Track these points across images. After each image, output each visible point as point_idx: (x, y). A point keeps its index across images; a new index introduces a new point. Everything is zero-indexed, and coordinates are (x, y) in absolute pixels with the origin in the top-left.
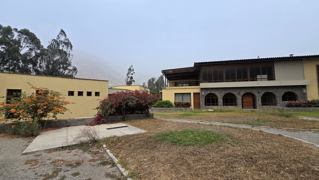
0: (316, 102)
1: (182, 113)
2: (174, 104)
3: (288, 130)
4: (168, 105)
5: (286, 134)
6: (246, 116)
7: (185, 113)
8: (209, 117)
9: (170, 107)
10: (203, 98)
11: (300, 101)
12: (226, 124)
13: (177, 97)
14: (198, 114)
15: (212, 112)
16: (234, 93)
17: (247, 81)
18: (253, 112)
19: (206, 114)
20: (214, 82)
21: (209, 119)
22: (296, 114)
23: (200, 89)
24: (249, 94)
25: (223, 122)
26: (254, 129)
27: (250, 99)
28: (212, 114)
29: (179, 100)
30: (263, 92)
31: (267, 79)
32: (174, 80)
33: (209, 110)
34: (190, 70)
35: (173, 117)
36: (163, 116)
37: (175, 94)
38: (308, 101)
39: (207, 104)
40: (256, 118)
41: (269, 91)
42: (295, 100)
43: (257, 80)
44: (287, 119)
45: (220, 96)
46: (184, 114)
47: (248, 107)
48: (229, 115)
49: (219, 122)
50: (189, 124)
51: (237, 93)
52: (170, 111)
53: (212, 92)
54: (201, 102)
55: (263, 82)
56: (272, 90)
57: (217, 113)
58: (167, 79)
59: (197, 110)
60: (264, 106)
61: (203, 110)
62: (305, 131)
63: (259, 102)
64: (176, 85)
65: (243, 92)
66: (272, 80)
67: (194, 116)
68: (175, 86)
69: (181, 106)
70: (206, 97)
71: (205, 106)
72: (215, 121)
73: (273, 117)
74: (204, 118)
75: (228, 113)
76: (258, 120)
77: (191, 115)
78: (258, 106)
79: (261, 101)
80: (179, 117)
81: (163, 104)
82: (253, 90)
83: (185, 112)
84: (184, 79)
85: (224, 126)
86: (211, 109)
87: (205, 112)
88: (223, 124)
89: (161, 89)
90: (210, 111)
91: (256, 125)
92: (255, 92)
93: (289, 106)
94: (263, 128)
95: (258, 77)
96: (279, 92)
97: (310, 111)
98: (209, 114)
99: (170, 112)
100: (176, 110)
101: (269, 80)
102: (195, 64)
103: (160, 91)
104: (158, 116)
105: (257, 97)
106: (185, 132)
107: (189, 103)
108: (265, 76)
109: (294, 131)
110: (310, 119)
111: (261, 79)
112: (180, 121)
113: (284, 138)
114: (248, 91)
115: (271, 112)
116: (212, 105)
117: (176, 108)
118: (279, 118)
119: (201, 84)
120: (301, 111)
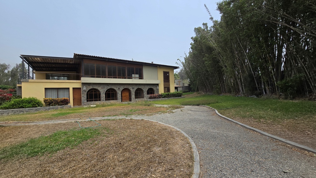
0: (163, 95)
1: (55, 113)
2: (43, 102)
3: (148, 115)
4: (34, 104)
5: (146, 118)
6: (123, 108)
7: (60, 112)
8: (89, 114)
9: (36, 107)
10: (85, 94)
11: (156, 94)
12: (106, 118)
13: (49, 93)
14: (78, 111)
15: (95, 107)
16: (115, 88)
17: (125, 78)
18: (129, 104)
19: (87, 110)
20: (96, 77)
21: (90, 115)
22: (153, 103)
23: (81, 84)
24: (126, 89)
25: (103, 116)
26: (127, 118)
27: (128, 94)
28: (94, 109)
29: (53, 96)
30: (136, 88)
31: (138, 78)
32: (45, 70)
33: (91, 106)
34: (69, 61)
35: (40, 119)
36: (21, 120)
37: (46, 89)
38: (159, 94)
39: (89, 100)
40: (130, 109)
41: (140, 87)
42: (153, 94)
43: (132, 79)
44: (148, 108)
45: (103, 91)
46: (59, 114)
47: (126, 100)
48: (110, 108)
49: (99, 116)
50: (64, 124)
51: (117, 88)
52: (37, 112)
53: (94, 88)
54: (82, 98)
55: (135, 80)
56: (141, 86)
57: (99, 108)
58: (31, 69)
59: (77, 107)
60: (136, 99)
61: (85, 107)
62: (156, 114)
63: (133, 96)
64: (48, 78)
65: (122, 88)
66: (141, 79)
67: (72, 114)
68: (46, 79)
69: (55, 104)
70: (88, 92)
71: (87, 101)
72: (95, 117)
73: (141, 107)
74: (84, 114)
75: (109, 107)
76: (131, 110)
77: (69, 113)
78: (132, 99)
79: (134, 95)
80: (50, 119)
81: (23, 103)
82: (129, 86)
83: (61, 110)
84: (60, 71)
85: (103, 120)
86: (93, 104)
87: (86, 108)
88: (103, 118)
89: (20, 82)
90: (93, 107)
91: (129, 115)
92: (130, 88)
93: (150, 98)
94: (133, 116)
95: (133, 75)
96: (145, 88)
97: (160, 101)
98: (91, 110)
99: (36, 114)
100: (46, 110)
101: (140, 79)
102: (76, 55)
103: (18, 85)
104: (12, 122)
105: (132, 92)
106: (55, 136)
107: (67, 100)
108: (137, 76)
109: (151, 115)
110: (159, 106)
111: (135, 78)
112: (51, 122)
113: (144, 122)
114: (126, 87)
115: (140, 103)
116: (95, 101)
117: (48, 107)
118: (144, 107)
119: (82, 78)
120: (156, 101)
